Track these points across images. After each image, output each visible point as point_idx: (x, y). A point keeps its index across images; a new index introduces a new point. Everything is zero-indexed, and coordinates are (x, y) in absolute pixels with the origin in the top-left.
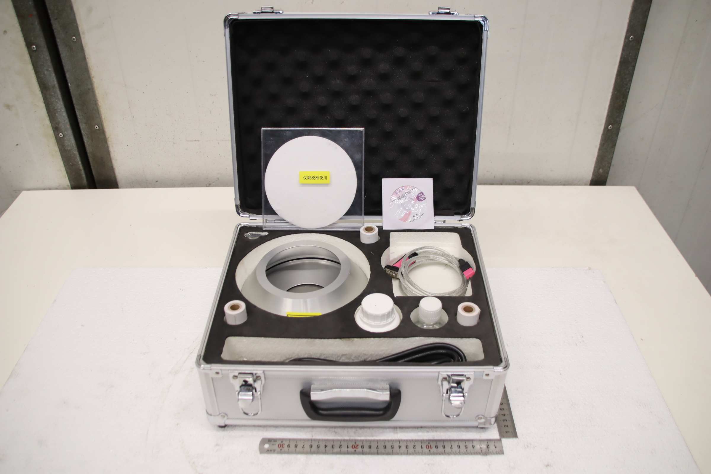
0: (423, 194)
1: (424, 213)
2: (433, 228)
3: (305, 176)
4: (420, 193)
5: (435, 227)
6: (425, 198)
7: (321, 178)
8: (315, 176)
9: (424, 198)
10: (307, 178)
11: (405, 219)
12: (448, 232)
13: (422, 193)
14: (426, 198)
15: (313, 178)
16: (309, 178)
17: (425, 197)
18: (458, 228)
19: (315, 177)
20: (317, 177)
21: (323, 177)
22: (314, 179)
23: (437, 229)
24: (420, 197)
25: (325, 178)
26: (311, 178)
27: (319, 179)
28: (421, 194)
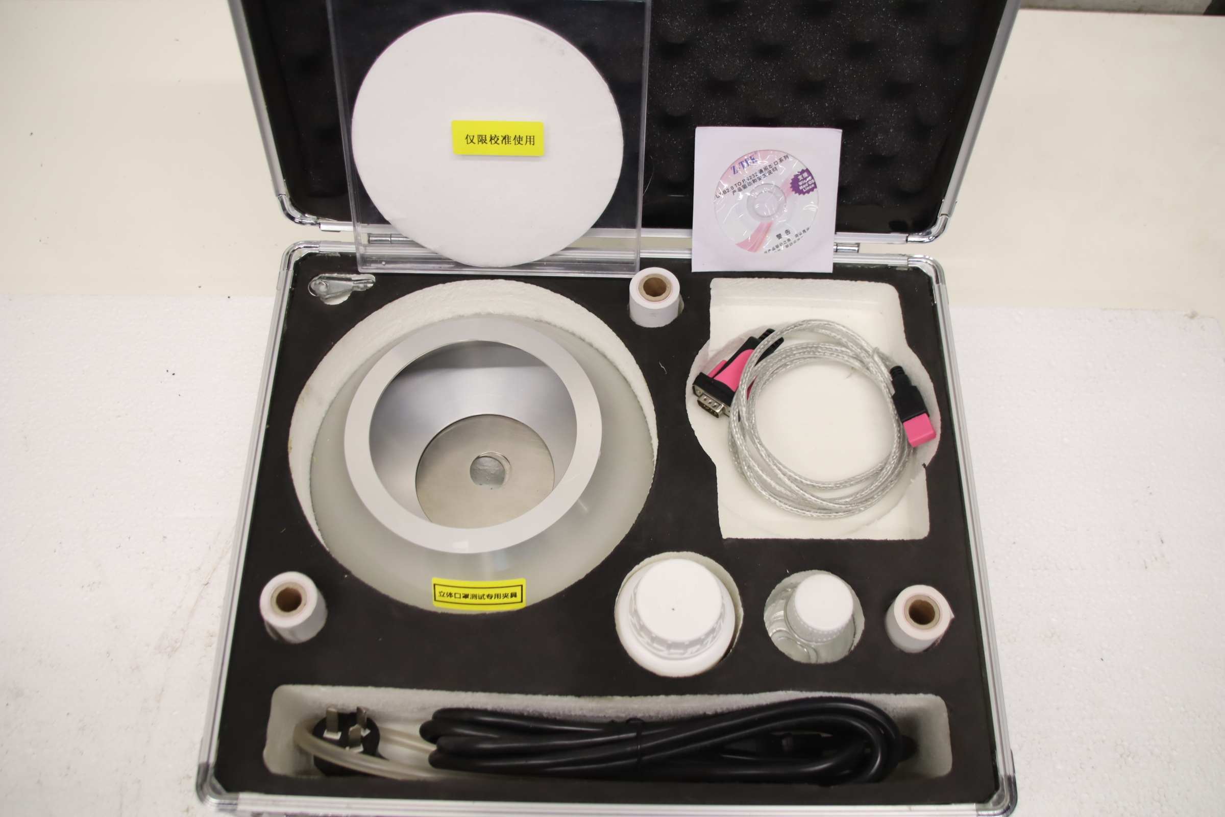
0: (810, 174)
1: (808, 229)
2: (830, 270)
3: (471, 134)
4: (803, 171)
5: (835, 265)
6: (815, 187)
7: (518, 140)
8: (500, 134)
9: (813, 186)
10: (475, 140)
11: (753, 244)
12: (870, 280)
13: (807, 171)
14: (817, 186)
15: (493, 142)
16: (482, 140)
17: (815, 183)
18: (897, 269)
19: (501, 139)
20: (504, 138)
21: (524, 139)
22: (496, 142)
23: (842, 272)
24: (800, 183)
25: (531, 140)
26: (488, 139)
27: (513, 142)
28: (805, 175)
